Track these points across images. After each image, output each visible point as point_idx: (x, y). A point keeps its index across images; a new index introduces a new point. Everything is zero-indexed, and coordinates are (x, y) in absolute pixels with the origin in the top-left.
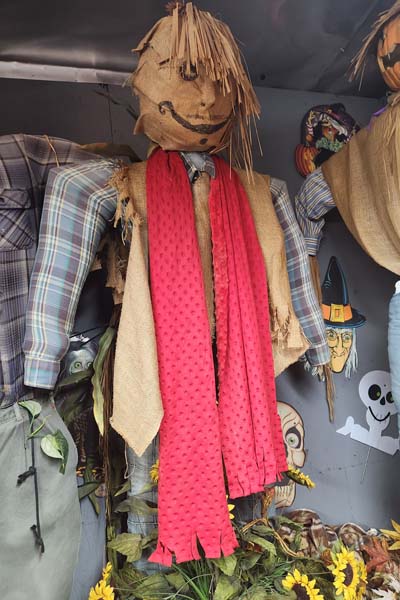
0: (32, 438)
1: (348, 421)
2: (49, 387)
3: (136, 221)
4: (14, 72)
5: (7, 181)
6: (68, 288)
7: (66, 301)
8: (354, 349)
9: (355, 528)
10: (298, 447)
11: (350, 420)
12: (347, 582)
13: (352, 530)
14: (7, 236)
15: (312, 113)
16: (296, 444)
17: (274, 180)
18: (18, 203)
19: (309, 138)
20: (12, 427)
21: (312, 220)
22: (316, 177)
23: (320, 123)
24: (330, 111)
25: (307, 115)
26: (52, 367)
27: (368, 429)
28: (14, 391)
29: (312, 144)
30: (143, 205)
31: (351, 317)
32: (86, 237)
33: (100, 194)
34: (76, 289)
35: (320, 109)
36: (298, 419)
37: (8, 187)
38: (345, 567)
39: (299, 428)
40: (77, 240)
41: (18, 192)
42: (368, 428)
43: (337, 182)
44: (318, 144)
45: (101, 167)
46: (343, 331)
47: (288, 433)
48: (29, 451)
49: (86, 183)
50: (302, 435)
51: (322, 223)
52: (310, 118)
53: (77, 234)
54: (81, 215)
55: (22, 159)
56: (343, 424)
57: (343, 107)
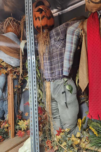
0: (65, 85)
2: (67, 75)
3: (84, 35)
4: (70, 9)
5: (61, 34)
6: (70, 54)
7: (70, 57)
14: (61, 45)
18: (63, 38)
20: (61, 83)
26: (68, 71)
28: (62, 76)
30: (86, 30)
32: (74, 42)
33: (77, 31)
34: (72, 54)
37: (61, 35)
40: (72, 43)
41: (63, 36)
45: (77, 24)
48: (64, 88)
49: (73, 29)
53: (72, 42)
54: (73, 37)
55: (64, 28)
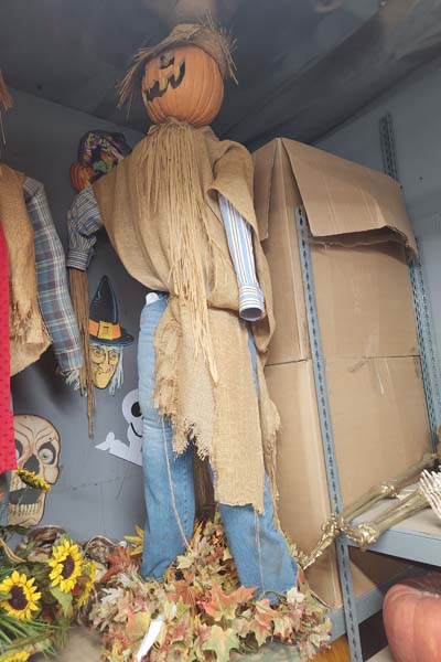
1: (109, 436)
8: (120, 366)
9: (103, 541)
10: (52, 462)
11: (111, 435)
12: (66, 574)
13: (100, 543)
15: (91, 135)
16: (50, 460)
17: (29, 179)
19: (86, 158)
21: (84, 236)
22: (87, 193)
23: (99, 147)
24: (110, 138)
25: (87, 136)
27: (128, 445)
29: (90, 165)
31: (119, 336)
35: (100, 133)
36: (54, 434)
38: (64, 558)
39: (55, 444)
42: (128, 443)
43: (105, 199)
44: (96, 165)
46: (111, 348)
47: (42, 447)
50: (57, 451)
51: (94, 240)
52: (89, 140)
56: (103, 439)
57: (123, 137)
